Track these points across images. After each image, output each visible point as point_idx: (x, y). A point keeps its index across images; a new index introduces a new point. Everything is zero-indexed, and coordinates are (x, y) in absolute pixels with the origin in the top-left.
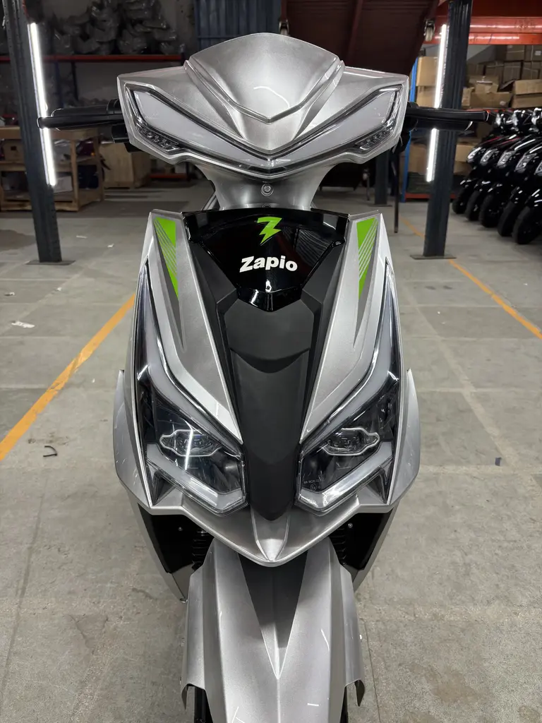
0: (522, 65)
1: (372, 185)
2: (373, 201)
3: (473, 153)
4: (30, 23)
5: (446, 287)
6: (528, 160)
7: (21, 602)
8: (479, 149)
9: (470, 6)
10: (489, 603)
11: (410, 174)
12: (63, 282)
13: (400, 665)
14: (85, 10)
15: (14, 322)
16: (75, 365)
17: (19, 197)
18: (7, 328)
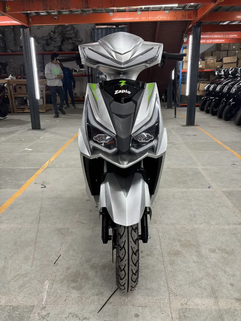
0: (228, 52)
1: (166, 101)
2: (166, 107)
3: (207, 87)
4: (31, 38)
5: (195, 135)
6: (228, 88)
7: (38, 225)
8: (209, 85)
9: (200, 28)
10: (201, 224)
11: (181, 95)
12: (42, 136)
13: (169, 239)
14: (48, 34)
15: (25, 148)
16: (50, 161)
17: (22, 107)
18: (22, 151)
